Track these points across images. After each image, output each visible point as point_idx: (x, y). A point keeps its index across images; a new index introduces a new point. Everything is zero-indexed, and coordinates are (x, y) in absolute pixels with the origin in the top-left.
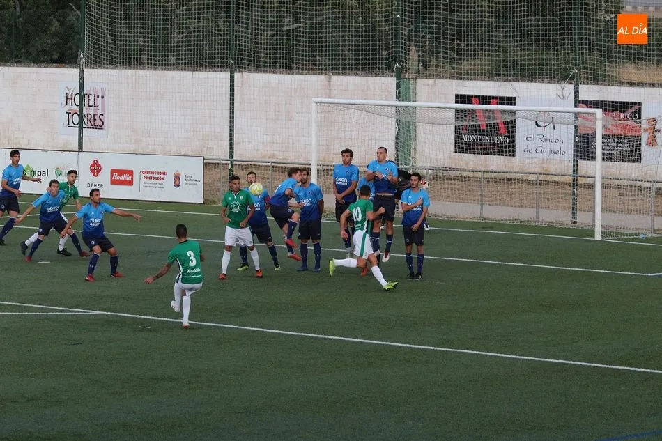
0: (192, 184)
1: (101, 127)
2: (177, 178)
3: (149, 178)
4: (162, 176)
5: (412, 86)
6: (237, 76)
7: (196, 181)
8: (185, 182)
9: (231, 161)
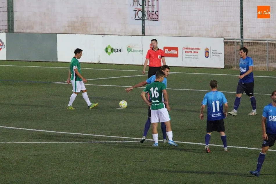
0: (217, 56)
1: (156, 20)
2: (207, 52)
3: (189, 52)
4: (197, 51)
7: (219, 53)
8: (212, 54)
9: (242, 40)
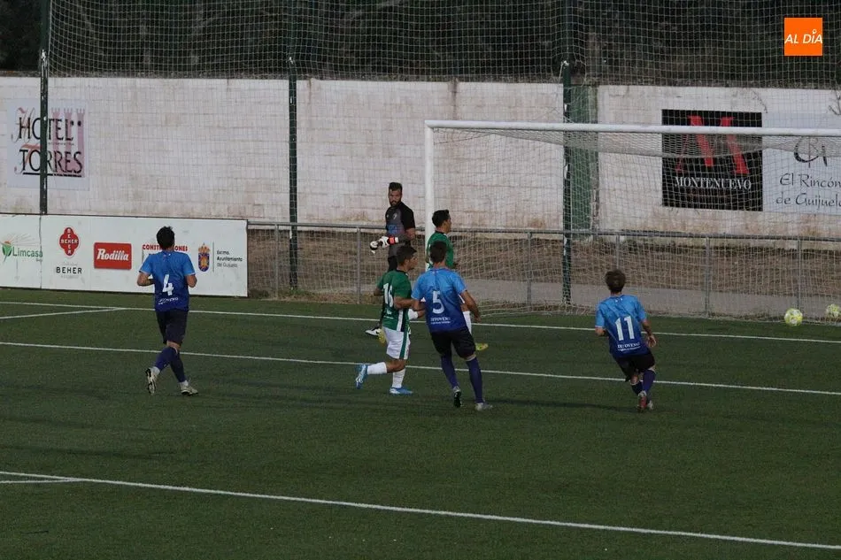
0: (229, 265)
1: (78, 174)
2: (204, 255)
5: (590, 98)
6: (301, 85)
7: (235, 259)
8: (216, 261)
9: (293, 227)
